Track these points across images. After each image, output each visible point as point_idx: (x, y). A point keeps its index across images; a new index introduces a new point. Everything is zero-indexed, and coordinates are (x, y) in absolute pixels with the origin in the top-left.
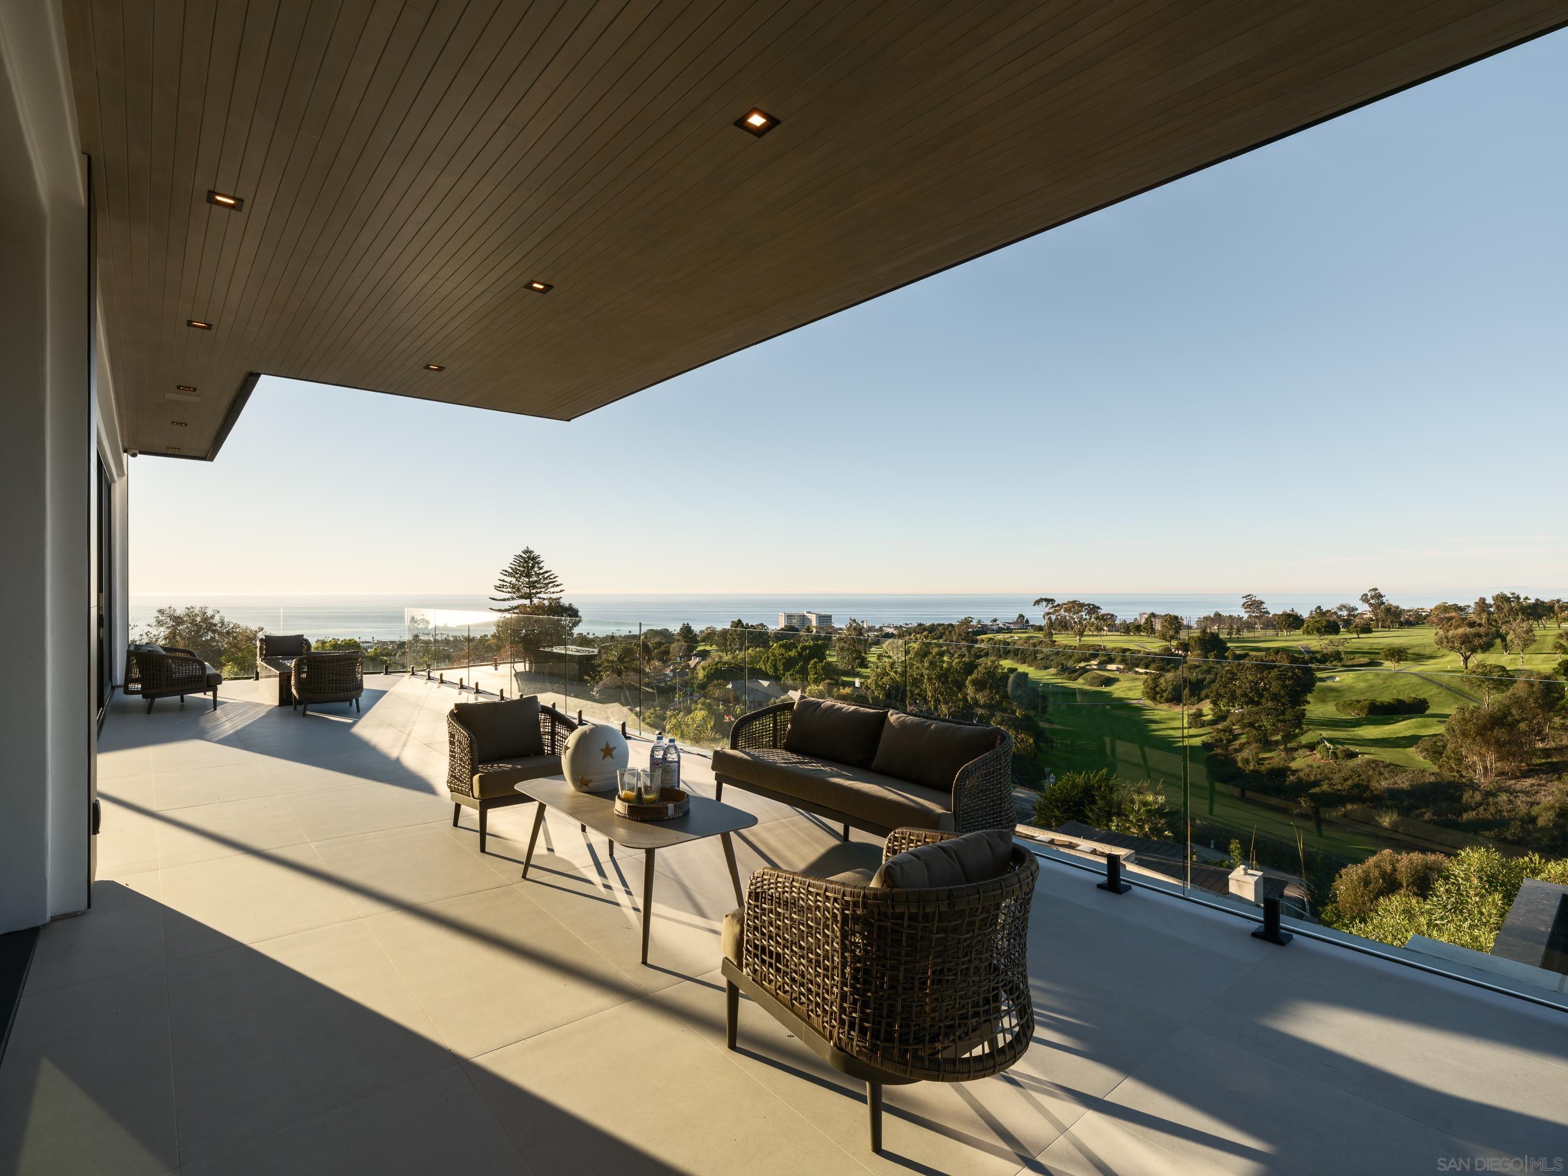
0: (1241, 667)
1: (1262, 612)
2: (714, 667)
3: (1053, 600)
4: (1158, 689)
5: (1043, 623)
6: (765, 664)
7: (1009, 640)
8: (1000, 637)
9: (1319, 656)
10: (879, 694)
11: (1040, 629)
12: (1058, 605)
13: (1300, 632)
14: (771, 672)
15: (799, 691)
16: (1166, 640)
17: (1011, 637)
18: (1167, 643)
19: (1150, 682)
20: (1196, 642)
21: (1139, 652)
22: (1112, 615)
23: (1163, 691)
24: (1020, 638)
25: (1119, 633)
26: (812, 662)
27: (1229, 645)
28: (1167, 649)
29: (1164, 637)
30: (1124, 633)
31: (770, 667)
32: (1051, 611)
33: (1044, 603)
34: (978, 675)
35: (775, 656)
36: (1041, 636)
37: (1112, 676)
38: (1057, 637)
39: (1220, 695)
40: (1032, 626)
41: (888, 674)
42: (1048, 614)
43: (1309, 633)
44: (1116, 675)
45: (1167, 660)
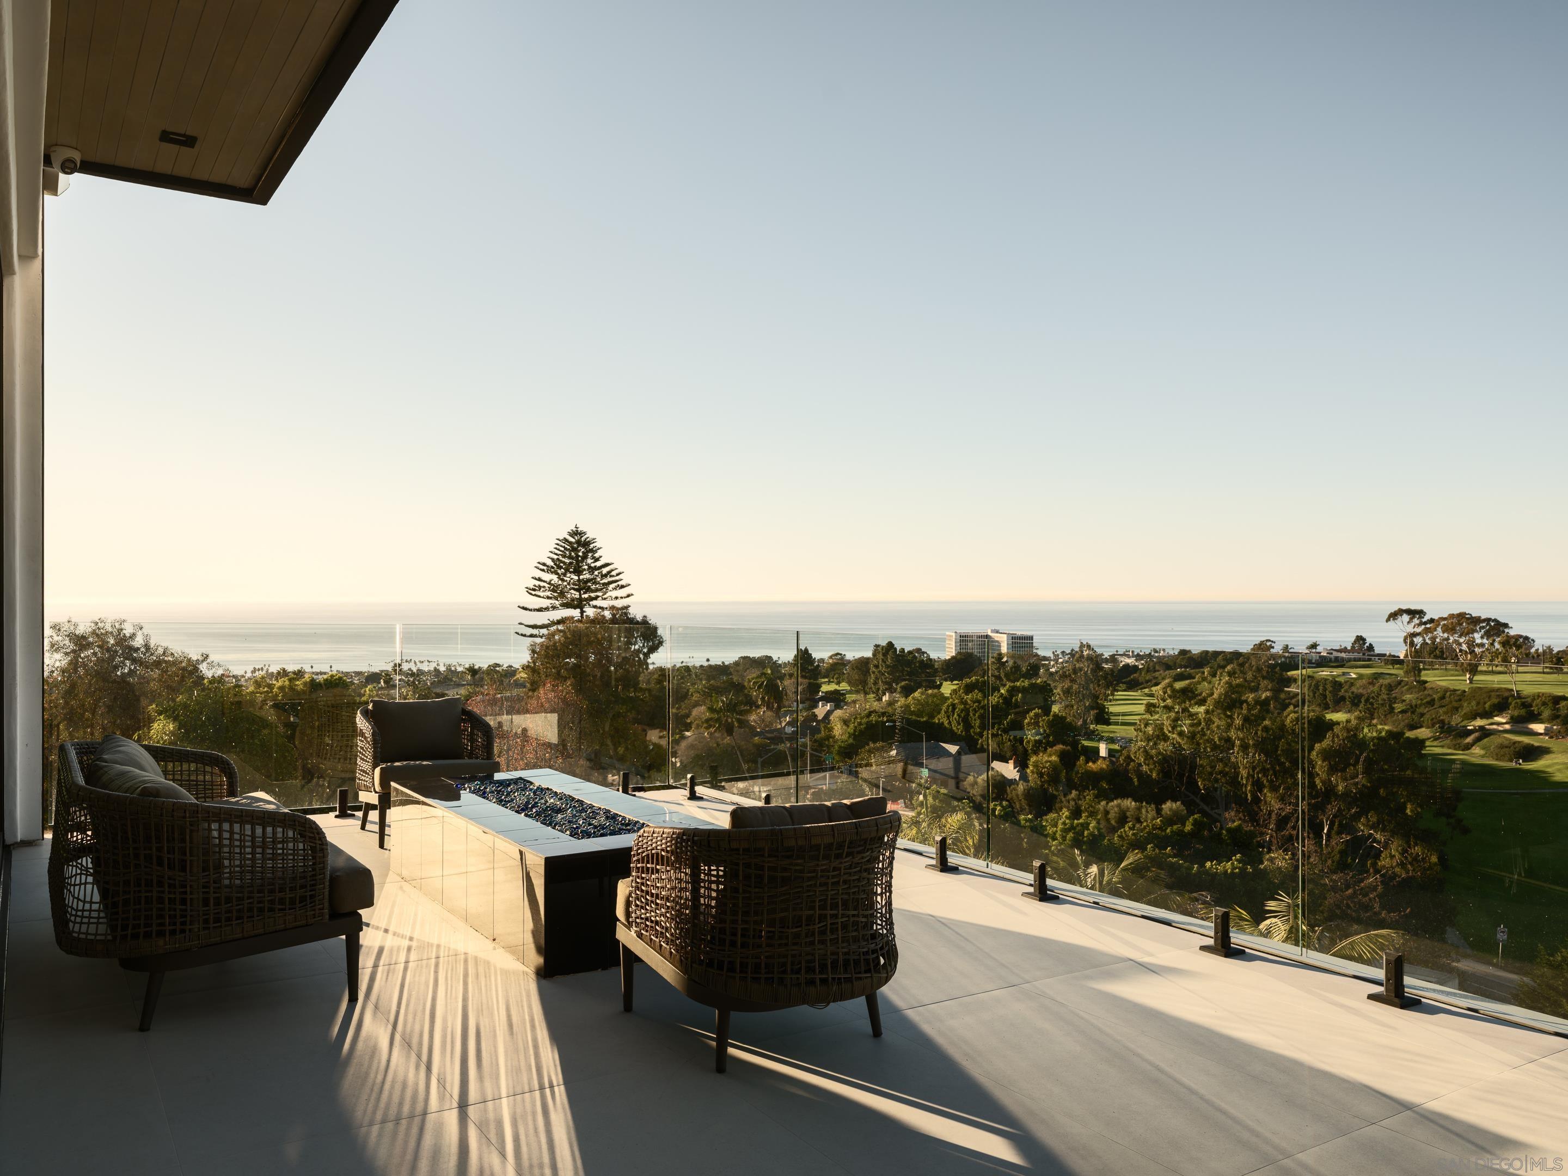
2: (865, 720)
3: (1421, 613)
5: (1401, 652)
6: (948, 717)
7: (1342, 679)
8: (1325, 673)
10: (1151, 770)
11: (1396, 661)
12: (1432, 621)
14: (958, 729)
15: (1011, 762)
17: (1344, 674)
22: (1527, 638)
24: (1361, 676)
25: (1541, 669)
26: (1032, 714)
30: (1551, 667)
31: (959, 724)
32: (1419, 630)
33: (1406, 618)
34: (1333, 741)
35: (965, 703)
36: (1401, 672)
37: (1536, 744)
38: (1426, 675)
40: (1381, 655)
41: (1166, 738)
42: (1414, 635)
44: (1545, 741)
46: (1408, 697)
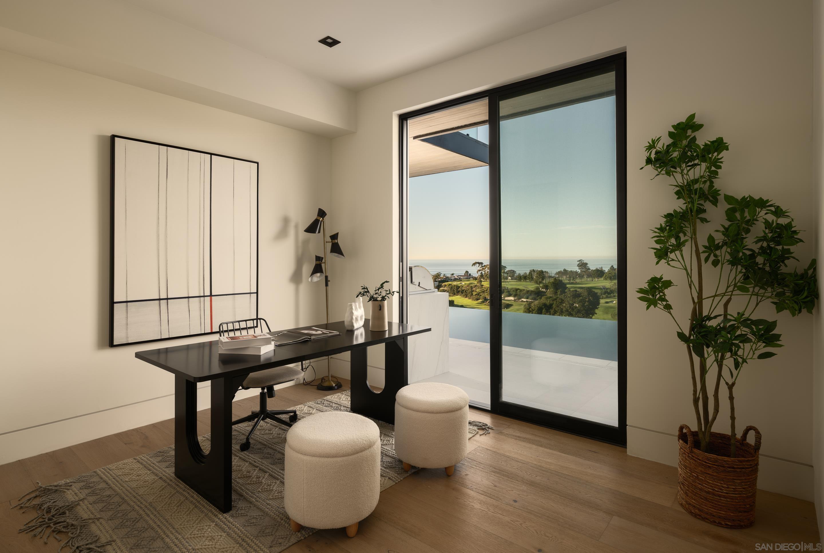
0: (566, 297)
1: (586, 269)
3: (482, 263)
4: (530, 309)
5: (476, 275)
7: (459, 285)
8: (455, 283)
9: (609, 291)
11: (475, 279)
12: (485, 266)
13: (602, 279)
16: (538, 284)
17: (461, 283)
18: (538, 285)
19: (527, 306)
20: (551, 284)
21: (524, 290)
22: (514, 271)
23: (533, 310)
24: (466, 284)
25: (516, 281)
27: (568, 286)
28: (538, 288)
29: (536, 282)
30: (518, 280)
32: (481, 269)
33: (478, 265)
36: (476, 282)
37: (510, 303)
38: (485, 283)
39: (556, 311)
40: (472, 277)
42: (479, 270)
43: (606, 279)
44: (513, 303)
45: (538, 294)
46: (478, 290)
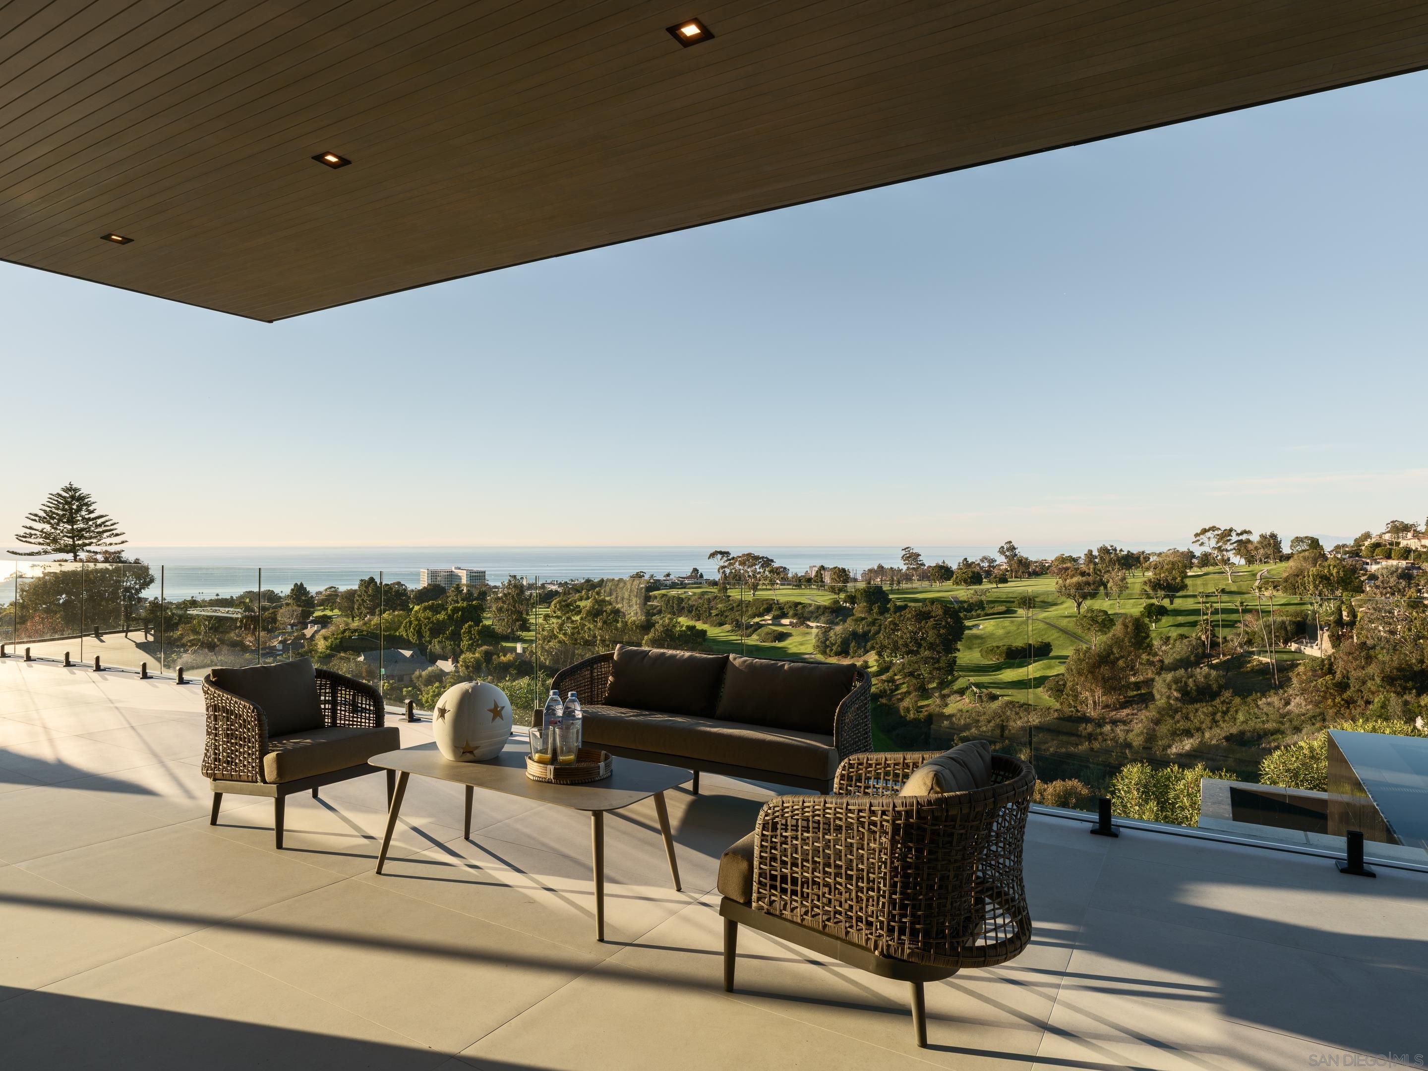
0: (902, 618)
1: (918, 564)
2: (340, 636)
3: (728, 553)
4: (828, 643)
5: (717, 577)
6: (406, 631)
7: (683, 596)
8: (674, 592)
9: (966, 605)
10: (545, 659)
11: (714, 583)
12: (733, 558)
13: (950, 583)
14: (413, 639)
15: (450, 660)
16: (835, 593)
17: (685, 592)
18: (836, 596)
19: (821, 636)
20: (862, 594)
21: (810, 605)
22: (785, 568)
23: (833, 644)
24: (695, 594)
25: (790, 587)
26: (466, 626)
27: (891, 596)
28: (836, 602)
29: (833, 590)
30: (796, 586)
31: (414, 635)
32: (726, 564)
33: (719, 556)
34: (655, 634)
35: (419, 620)
36: (716, 590)
37: (785, 631)
38: (731, 592)
39: (885, 647)
40: (707, 580)
41: (556, 637)
42: (723, 567)
43: (957, 584)
44: (789, 630)
45: (836, 612)
46: (720, 606)
